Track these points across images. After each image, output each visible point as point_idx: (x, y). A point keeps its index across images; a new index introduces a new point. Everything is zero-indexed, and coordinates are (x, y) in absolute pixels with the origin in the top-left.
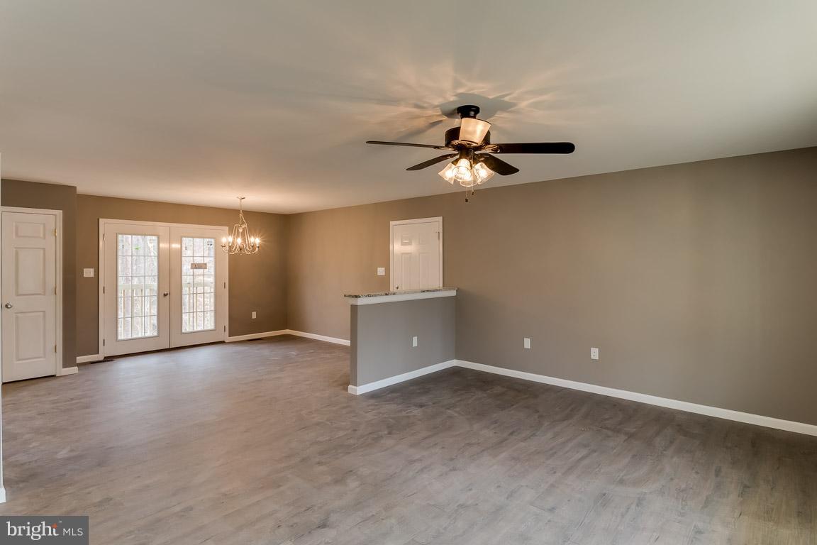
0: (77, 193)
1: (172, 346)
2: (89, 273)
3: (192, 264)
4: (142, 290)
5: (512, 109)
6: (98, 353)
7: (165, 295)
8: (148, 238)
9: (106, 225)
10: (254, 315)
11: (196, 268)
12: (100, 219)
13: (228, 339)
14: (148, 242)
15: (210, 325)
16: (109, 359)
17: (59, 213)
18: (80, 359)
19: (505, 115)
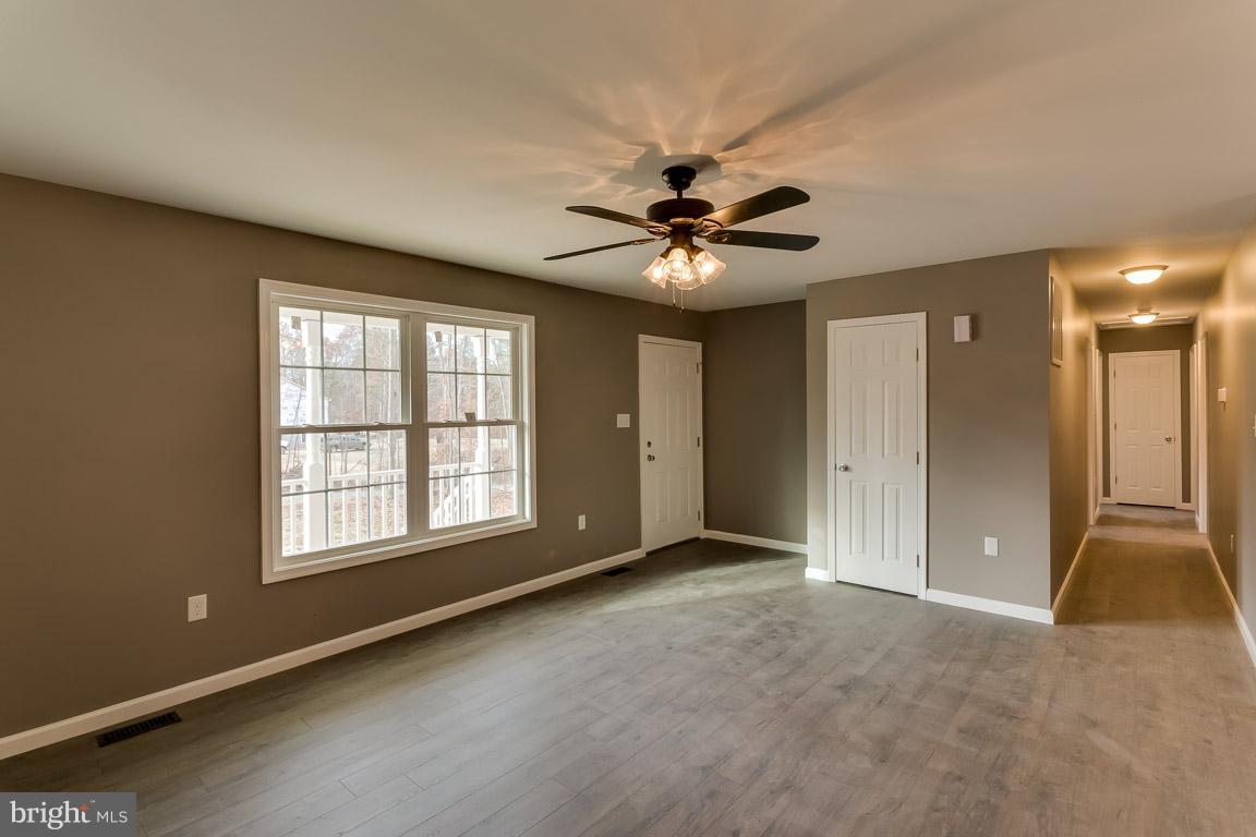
5: (615, 173)
19: (620, 163)
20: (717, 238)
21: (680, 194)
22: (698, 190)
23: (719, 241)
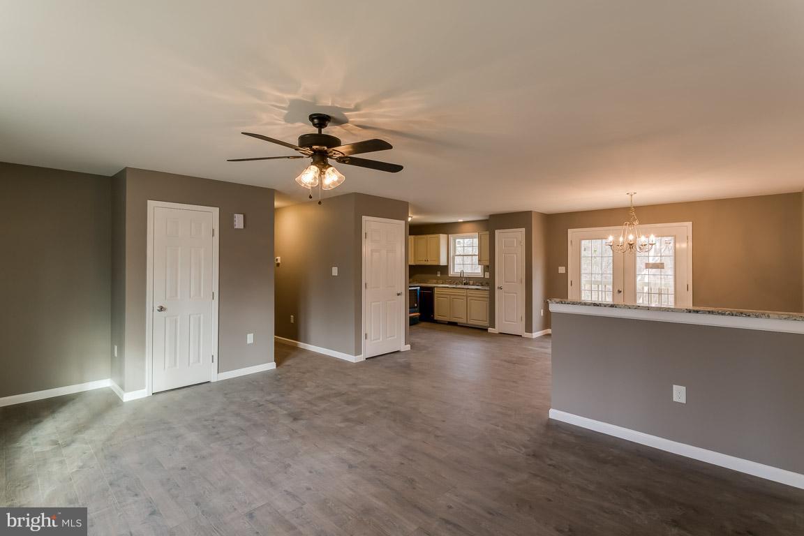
2: (562, 270)
3: (646, 264)
7: (619, 292)
9: (572, 233)
11: (652, 268)
12: (568, 230)
17: (523, 230)
20: (342, 160)
21: (320, 131)
22: (331, 130)
23: (344, 162)
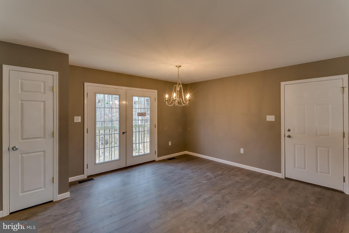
0: (69, 64)
1: (127, 166)
2: (78, 119)
3: (138, 113)
4: (109, 130)
6: (84, 174)
7: (123, 133)
8: (114, 96)
9: (89, 87)
10: (170, 143)
11: (140, 116)
12: (85, 83)
13: (157, 159)
14: (114, 98)
15: (148, 151)
16: (90, 178)
17: (56, 74)
18: (71, 179)
